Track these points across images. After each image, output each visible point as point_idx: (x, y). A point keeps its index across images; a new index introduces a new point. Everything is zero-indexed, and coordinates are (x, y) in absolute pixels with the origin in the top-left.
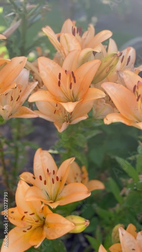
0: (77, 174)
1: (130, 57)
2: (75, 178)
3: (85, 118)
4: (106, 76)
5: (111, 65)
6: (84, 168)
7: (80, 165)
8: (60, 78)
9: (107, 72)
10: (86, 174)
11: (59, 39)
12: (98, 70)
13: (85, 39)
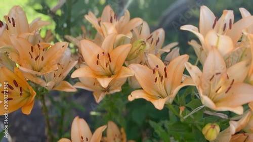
0: (116, 136)
1: (159, 38)
2: (114, 139)
3: (119, 90)
4: (135, 57)
5: (140, 49)
6: (122, 130)
7: (119, 126)
8: (98, 58)
9: (137, 54)
10: (124, 136)
11: (99, 23)
12: (130, 51)
13: (122, 22)
